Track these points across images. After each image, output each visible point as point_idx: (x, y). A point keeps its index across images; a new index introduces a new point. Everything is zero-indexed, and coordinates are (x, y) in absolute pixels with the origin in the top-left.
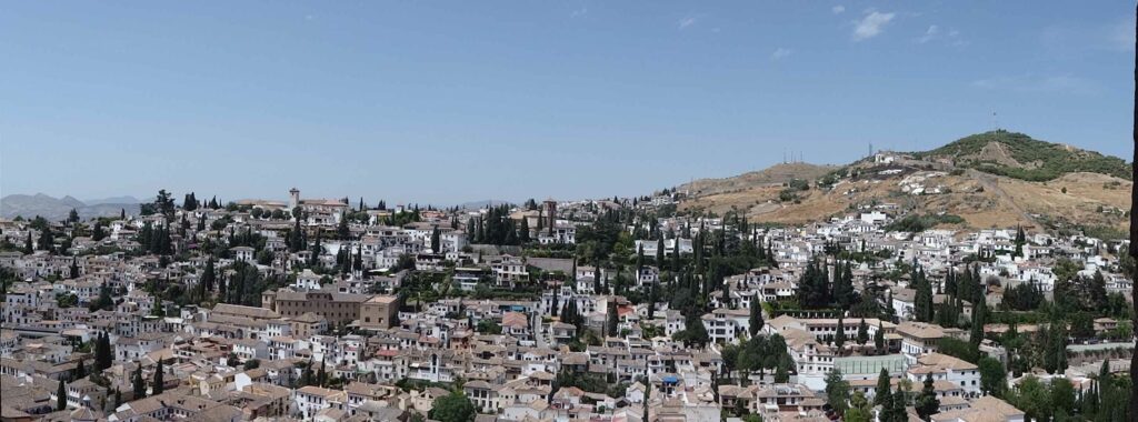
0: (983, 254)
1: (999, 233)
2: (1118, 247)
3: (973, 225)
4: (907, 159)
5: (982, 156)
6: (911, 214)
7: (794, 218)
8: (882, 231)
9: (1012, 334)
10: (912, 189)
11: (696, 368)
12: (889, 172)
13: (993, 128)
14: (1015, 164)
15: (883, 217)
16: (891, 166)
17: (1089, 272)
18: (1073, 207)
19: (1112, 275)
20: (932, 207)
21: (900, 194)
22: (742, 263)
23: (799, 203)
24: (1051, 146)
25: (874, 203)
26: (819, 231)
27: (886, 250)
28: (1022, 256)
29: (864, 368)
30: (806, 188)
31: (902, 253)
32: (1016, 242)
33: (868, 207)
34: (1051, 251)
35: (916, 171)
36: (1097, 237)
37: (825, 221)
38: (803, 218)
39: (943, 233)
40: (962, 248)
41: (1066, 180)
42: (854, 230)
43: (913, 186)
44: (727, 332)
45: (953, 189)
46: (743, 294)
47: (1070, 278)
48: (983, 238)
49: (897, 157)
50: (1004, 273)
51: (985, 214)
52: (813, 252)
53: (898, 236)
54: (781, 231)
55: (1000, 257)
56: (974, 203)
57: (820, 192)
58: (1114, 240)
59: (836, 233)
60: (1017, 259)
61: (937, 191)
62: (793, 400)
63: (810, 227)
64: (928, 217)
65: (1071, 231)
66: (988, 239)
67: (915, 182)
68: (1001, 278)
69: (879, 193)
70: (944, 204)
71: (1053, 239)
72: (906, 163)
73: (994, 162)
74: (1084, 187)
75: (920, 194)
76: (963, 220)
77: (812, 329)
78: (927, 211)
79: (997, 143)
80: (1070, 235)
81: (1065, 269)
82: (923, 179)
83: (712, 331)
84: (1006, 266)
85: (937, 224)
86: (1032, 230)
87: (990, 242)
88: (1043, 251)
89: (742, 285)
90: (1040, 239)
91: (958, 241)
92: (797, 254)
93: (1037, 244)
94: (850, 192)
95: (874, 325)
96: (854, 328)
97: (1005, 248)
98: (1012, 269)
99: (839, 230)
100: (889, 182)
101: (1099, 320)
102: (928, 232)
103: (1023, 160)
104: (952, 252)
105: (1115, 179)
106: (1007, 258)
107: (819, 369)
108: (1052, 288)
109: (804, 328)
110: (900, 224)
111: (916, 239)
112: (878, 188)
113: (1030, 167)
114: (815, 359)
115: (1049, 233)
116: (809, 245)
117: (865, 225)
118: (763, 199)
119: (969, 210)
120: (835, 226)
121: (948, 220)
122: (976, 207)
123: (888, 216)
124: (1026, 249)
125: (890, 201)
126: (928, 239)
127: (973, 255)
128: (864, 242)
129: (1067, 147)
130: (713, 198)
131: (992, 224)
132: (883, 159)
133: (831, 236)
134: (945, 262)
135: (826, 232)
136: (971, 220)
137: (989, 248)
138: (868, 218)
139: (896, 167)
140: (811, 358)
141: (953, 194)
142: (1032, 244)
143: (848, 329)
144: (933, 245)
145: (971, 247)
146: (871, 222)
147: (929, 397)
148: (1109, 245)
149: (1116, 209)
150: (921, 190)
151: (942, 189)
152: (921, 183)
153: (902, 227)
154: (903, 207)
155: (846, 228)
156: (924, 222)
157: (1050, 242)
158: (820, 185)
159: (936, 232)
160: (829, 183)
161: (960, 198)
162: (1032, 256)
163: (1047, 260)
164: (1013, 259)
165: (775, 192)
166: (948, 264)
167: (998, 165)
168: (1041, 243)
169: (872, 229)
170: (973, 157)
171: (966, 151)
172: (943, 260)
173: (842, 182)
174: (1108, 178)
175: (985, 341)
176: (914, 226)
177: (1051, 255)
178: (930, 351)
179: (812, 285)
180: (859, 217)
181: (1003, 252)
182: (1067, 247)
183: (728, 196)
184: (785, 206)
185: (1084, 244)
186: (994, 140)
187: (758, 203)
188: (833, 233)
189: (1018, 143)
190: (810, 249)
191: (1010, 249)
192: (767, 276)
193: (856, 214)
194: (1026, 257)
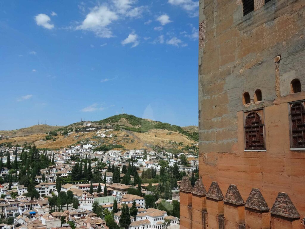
0: (133, 159)
1: (137, 151)
2: (179, 156)
3: (127, 148)
4: (96, 124)
5: (119, 123)
6: (102, 145)
7: (54, 146)
8: (92, 151)
9: (150, 186)
10: (101, 135)
11: (41, 207)
12: (90, 129)
13: (122, 113)
14: (131, 126)
15: (91, 146)
16: (90, 127)
17: (172, 164)
18: (160, 142)
19: (180, 165)
20: (111, 142)
21: (97, 137)
22: (44, 164)
23: (55, 141)
24: (143, 120)
25: (88, 141)
26: (67, 152)
27: (96, 158)
28: (147, 159)
29: (105, 201)
30: (56, 135)
31: (102, 159)
32: (144, 154)
33: (85, 142)
34: (157, 157)
35: (101, 129)
36: (170, 152)
37: (68, 147)
38: (58, 147)
39: (117, 151)
40: (125, 157)
41: (152, 132)
42: (81, 151)
43: (101, 134)
44: (46, 192)
45: (117, 135)
46: (49, 176)
47: (166, 167)
48: (131, 153)
49: (92, 124)
50: (141, 166)
51: (130, 145)
52: (66, 159)
53: (99, 153)
54: (50, 151)
55: (139, 160)
56: (126, 141)
57: (63, 137)
58: (177, 153)
59: (73, 152)
60: (145, 160)
61: (111, 136)
62: (83, 214)
63: (62, 150)
64: (110, 146)
65: (161, 150)
66: (133, 153)
67: (102, 133)
68: (140, 167)
69: (89, 137)
70: (115, 141)
71: (156, 153)
72: (96, 126)
73: (124, 125)
74: (159, 134)
75: (104, 137)
76: (123, 147)
77: (81, 188)
78: (109, 143)
79: (124, 119)
80: (161, 152)
81: (163, 164)
82: (105, 132)
83: (40, 192)
84: (142, 163)
85: (113, 148)
86: (149, 150)
87: (134, 154)
88: (154, 158)
89: (48, 173)
90: (152, 153)
91: (122, 154)
92: (60, 160)
93: (151, 155)
94: (76, 137)
95: (103, 186)
96: (96, 187)
97: (140, 157)
98: (144, 164)
99: (75, 151)
100: (91, 133)
101: (178, 181)
102: (110, 151)
103: (134, 125)
104: (121, 158)
105: (170, 131)
106: (141, 160)
107: (89, 202)
108: (159, 170)
109: (78, 188)
110: (99, 149)
111: (106, 154)
112: (88, 135)
113: (137, 127)
114: (87, 199)
115: (154, 151)
116: (64, 157)
117: (85, 149)
118: (38, 139)
119: (125, 143)
120: (73, 149)
121: (118, 147)
122: (127, 142)
123: (93, 145)
124: (148, 157)
125: (93, 140)
126: (111, 154)
127: (129, 159)
128: (86, 155)
129: (149, 120)
130: (15, 139)
131: (134, 148)
132: (87, 124)
133: (72, 153)
134: (119, 162)
135: (70, 152)
136: (126, 147)
137: (135, 157)
138: (85, 146)
139: (93, 127)
140: (85, 198)
141: (118, 137)
142: (150, 155)
143: (94, 187)
144: (113, 156)
145: (128, 156)
146: (87, 148)
147: (135, 208)
148: (175, 155)
149: (175, 142)
150: (105, 136)
151: (113, 136)
152: (104, 133)
153: (100, 149)
154: (98, 142)
155: (77, 150)
156: (109, 147)
157: (155, 154)
158: (62, 134)
159: (114, 151)
160: (66, 133)
161: (121, 139)
162: (150, 159)
163: (156, 161)
164: (144, 160)
165: (43, 136)
166: (120, 163)
167: (125, 126)
168: (152, 154)
169: (87, 150)
170: (116, 124)
171: (113, 122)
172: (118, 161)
173: (71, 133)
174: (166, 131)
175: (143, 189)
176: (105, 149)
177: (157, 158)
178: (124, 193)
179: (77, 172)
180: (82, 146)
181: (139, 158)
182: (162, 156)
183: (22, 138)
184: (49, 142)
185: (167, 155)
186: (123, 117)
187: (36, 140)
188: (72, 152)
189: (131, 118)
190: (65, 158)
191: (142, 157)
192: (55, 169)
193: (81, 145)
194: (148, 160)
